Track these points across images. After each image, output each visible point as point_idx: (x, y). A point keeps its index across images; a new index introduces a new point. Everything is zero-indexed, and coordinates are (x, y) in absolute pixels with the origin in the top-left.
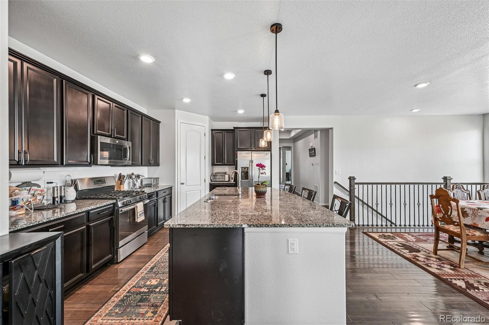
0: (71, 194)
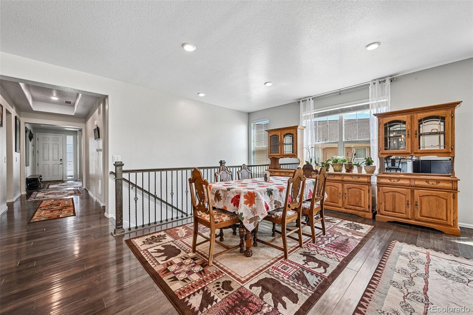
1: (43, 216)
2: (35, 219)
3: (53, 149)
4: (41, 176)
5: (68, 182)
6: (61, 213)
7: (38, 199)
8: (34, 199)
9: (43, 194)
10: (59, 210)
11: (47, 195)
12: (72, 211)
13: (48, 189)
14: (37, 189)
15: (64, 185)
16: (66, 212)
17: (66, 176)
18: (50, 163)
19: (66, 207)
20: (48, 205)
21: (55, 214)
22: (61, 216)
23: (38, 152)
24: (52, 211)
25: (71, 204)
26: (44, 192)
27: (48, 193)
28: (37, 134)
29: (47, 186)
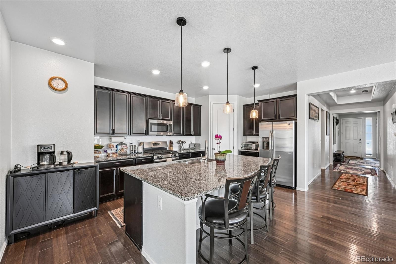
0: (140, 149)
1: (341, 187)
2: (336, 187)
3: (353, 130)
4: (344, 152)
5: (367, 159)
6: (355, 189)
7: (340, 171)
8: (337, 170)
9: (344, 167)
10: (354, 185)
11: (347, 169)
12: (365, 191)
13: (348, 164)
14: (340, 162)
15: (362, 163)
16: (359, 189)
17: (365, 154)
18: (352, 142)
19: (360, 184)
20: (346, 178)
21: (350, 188)
22: (354, 192)
23: (342, 133)
24: (348, 185)
25: (365, 183)
26: (345, 166)
27: (348, 167)
28: (341, 119)
29: (348, 161)
